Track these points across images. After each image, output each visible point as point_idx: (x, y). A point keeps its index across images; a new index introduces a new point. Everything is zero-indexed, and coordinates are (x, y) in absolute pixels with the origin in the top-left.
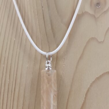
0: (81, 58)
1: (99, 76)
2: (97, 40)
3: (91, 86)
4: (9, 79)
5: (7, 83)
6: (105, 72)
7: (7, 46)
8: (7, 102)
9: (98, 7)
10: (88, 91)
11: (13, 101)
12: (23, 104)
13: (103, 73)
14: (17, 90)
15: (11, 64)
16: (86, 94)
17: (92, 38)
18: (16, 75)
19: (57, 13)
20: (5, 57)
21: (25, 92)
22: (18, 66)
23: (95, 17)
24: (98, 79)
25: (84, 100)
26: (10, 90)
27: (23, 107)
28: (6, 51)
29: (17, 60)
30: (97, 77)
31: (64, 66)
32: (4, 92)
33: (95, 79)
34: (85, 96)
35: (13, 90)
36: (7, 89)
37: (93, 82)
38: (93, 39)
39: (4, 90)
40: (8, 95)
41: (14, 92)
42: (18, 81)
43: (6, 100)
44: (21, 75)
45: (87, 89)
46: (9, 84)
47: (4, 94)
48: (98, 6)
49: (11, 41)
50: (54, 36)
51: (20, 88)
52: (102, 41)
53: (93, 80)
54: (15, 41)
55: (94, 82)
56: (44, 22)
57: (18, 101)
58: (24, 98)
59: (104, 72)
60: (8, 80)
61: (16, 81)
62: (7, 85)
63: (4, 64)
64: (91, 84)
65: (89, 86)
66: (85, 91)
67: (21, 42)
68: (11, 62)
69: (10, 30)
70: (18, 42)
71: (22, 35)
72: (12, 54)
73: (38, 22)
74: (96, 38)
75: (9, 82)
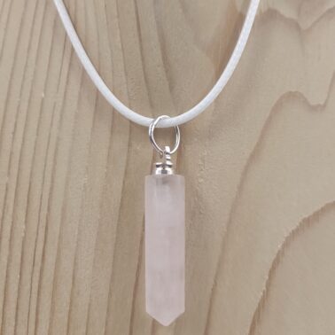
0: (254, 156)
1: (311, 213)
2: (305, 101)
3: (286, 245)
4: (26, 222)
5: (19, 235)
6: (330, 200)
7: (17, 117)
8: (18, 298)
10: (277, 262)
11: (39, 293)
12: (71, 303)
13: (323, 205)
14: (51, 259)
16: (272, 272)
17: (290, 92)
18: (49, 209)
20: (12, 153)
21: (75, 264)
22: (53, 181)
23: (298, 27)
24: (307, 222)
25: (264, 288)
26: (29, 258)
27: (70, 311)
28: (14, 133)
29: (50, 163)
30: (307, 216)
31: (201, 180)
32: (8, 265)
33: (298, 224)
34: (267, 277)
35: (38, 259)
36: (20, 255)
37: (293, 231)
38: (292, 96)
39: (9, 259)
40: (21, 274)
41: (40, 264)
42: (55, 228)
43: (16, 289)
44: (64, 210)
45: (275, 256)
46: (24, 238)
47: (7, 272)
49: (30, 102)
51: (59, 251)
52: (322, 103)
53: (294, 228)
54: (43, 99)
55: (294, 234)
57: (53, 295)
58: (73, 283)
59: (327, 202)
60: (21, 226)
61: (47, 229)
62: (18, 242)
63: (9, 174)
64: (287, 238)
65: (280, 246)
66: (269, 260)
67: (64, 103)
68: (32, 168)
69: (26, 66)
70: (55, 103)
71: (67, 82)
72: (36, 142)
73: (119, 39)
74: (301, 95)
75: (25, 233)
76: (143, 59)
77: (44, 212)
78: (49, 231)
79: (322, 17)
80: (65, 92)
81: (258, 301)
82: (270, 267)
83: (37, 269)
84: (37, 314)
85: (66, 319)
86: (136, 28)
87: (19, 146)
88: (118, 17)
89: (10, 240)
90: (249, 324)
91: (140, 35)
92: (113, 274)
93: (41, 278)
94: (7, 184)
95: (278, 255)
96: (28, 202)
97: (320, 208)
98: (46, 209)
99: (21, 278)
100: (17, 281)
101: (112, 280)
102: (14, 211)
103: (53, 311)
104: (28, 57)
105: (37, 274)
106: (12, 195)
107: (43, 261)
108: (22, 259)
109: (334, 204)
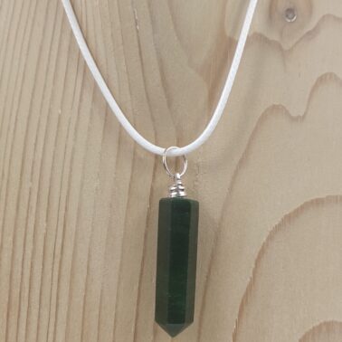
0: (242, 163)
1: (291, 210)
2: (287, 112)
3: (270, 238)
4: (47, 221)
5: (42, 232)
6: (308, 199)
7: (38, 130)
9: (289, 21)
10: (262, 252)
11: (59, 281)
12: (86, 290)
13: (302, 203)
14: (68, 252)
15: (51, 179)
16: (258, 261)
17: (274, 105)
18: (66, 210)
19: (176, 38)
20: (33, 162)
21: (89, 256)
22: (69, 185)
23: (280, 48)
24: (289, 218)
26: (50, 251)
27: (85, 296)
28: (35, 145)
29: (67, 170)
30: (288, 213)
32: (32, 258)
33: (280, 220)
34: (253, 266)
35: (58, 252)
36: (42, 249)
37: (276, 226)
38: (275, 109)
39: (33, 252)
40: (43, 265)
41: (59, 256)
42: (72, 225)
43: (40, 278)
44: (79, 209)
45: (261, 247)
46: (46, 234)
47: (32, 263)
48: (290, 16)
49: (48, 117)
50: (169, 104)
51: (75, 245)
52: (301, 115)
53: (277, 223)
54: (60, 115)
55: (278, 228)
56: (142, 64)
57: (71, 282)
58: (88, 273)
59: (305, 201)
60: (42, 224)
61: (65, 226)
62: (41, 238)
63: (31, 180)
64: (270, 232)
65: (265, 239)
66: (255, 251)
67: (78, 118)
68: (52, 174)
69: (45, 86)
70: (70, 119)
71: (81, 100)
72: (54, 152)
74: (283, 107)
75: (47, 229)
76: (145, 81)
77: (63, 212)
78: (67, 228)
79: (301, 39)
80: (79, 109)
81: (246, 286)
82: (256, 257)
83: (57, 260)
84: (58, 298)
85: (82, 304)
86: (138, 54)
87: (40, 156)
88: (123, 44)
89: (34, 236)
90: (239, 305)
91: (142, 60)
92: (121, 265)
93: (60, 267)
94: (30, 189)
95: (263, 247)
96: (49, 203)
97: (299, 206)
98: (64, 209)
99: (43, 269)
100: (40, 270)
101: (121, 270)
102: (37, 212)
103: (70, 297)
105: (57, 265)
106: (35, 197)
107: (62, 253)
108: (44, 252)
109: (312, 202)
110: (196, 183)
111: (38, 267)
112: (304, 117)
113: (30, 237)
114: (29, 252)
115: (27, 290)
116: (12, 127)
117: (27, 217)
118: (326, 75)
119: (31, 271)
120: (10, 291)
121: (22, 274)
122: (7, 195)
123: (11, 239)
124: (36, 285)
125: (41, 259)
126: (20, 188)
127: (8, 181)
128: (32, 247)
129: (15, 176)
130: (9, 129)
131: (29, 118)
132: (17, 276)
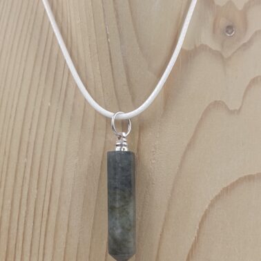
0: (191, 145)
1: (229, 184)
2: (226, 107)
3: (211, 205)
4: (37, 188)
5: (33, 197)
6: (242, 175)
7: (32, 118)
8: (32, 238)
9: (228, 35)
10: (205, 217)
11: (45, 235)
12: (66, 242)
13: (237, 179)
14: (53, 213)
15: (41, 157)
16: (201, 224)
17: (216, 101)
18: (52, 180)
20: (28, 143)
21: (69, 217)
22: (55, 162)
23: (222, 57)
24: (227, 190)
25: (196, 235)
26: (39, 212)
27: (66, 248)
28: (30, 129)
29: (54, 149)
30: (225, 186)
32: (26, 217)
33: (219, 191)
34: (198, 227)
35: (45, 212)
36: (33, 210)
37: (216, 196)
38: (217, 104)
39: (27, 213)
40: (34, 223)
41: (46, 216)
42: (56, 192)
43: (31, 233)
44: (62, 180)
45: (203, 213)
46: (37, 199)
47: (25, 221)
48: (230, 31)
49: (41, 108)
50: (133, 99)
51: (59, 208)
52: (238, 108)
53: (216, 194)
54: (49, 107)
55: (217, 198)
56: (112, 69)
57: (55, 237)
58: (68, 229)
60: (34, 191)
61: (51, 193)
63: (27, 157)
64: (211, 201)
65: (207, 206)
66: (199, 216)
67: (63, 110)
68: (42, 152)
69: (39, 85)
70: (57, 110)
71: (65, 96)
72: (44, 136)
73: (98, 68)
74: (223, 103)
75: (37, 195)
76: (114, 81)
77: (49, 182)
79: (238, 49)
80: (64, 102)
81: (191, 243)
82: (200, 220)
83: (45, 219)
85: (63, 253)
87: (34, 139)
88: (98, 53)
89: (27, 200)
90: (186, 258)
91: (112, 65)
93: (47, 224)
94: (26, 163)
95: (205, 212)
96: (39, 175)
97: (235, 180)
98: (50, 180)
99: (34, 226)
100: (31, 227)
101: (93, 228)
102: (30, 181)
103: (54, 248)
104: (40, 79)
105: (44, 223)
106: (28, 170)
107: (48, 214)
108: (35, 212)
109: (245, 177)
110: (153, 161)
111: (30, 224)
112: (240, 110)
113: (24, 201)
114: (23, 212)
115: (21, 242)
116: (13, 116)
117: (23, 186)
118: (257, 77)
119: (25, 228)
120: (8, 242)
121: (18, 229)
122: (8, 168)
123: (9, 202)
124: (28, 238)
125: (32, 218)
126: (18, 162)
127: (9, 157)
128: (25, 208)
129: (14, 153)
130: (10, 117)
131: (26, 109)
132: (14, 231)
